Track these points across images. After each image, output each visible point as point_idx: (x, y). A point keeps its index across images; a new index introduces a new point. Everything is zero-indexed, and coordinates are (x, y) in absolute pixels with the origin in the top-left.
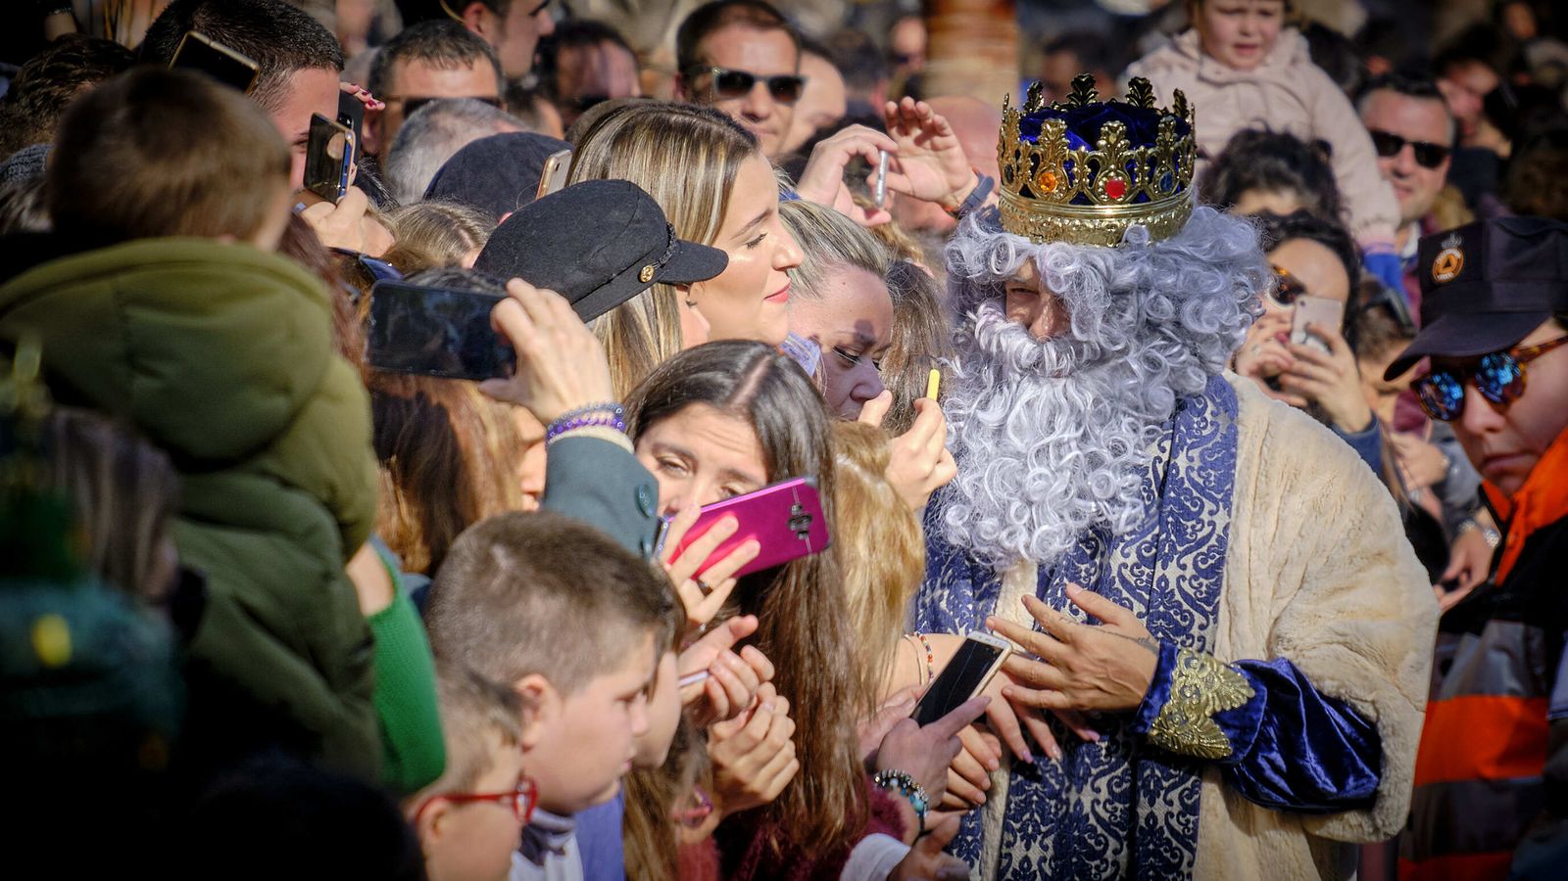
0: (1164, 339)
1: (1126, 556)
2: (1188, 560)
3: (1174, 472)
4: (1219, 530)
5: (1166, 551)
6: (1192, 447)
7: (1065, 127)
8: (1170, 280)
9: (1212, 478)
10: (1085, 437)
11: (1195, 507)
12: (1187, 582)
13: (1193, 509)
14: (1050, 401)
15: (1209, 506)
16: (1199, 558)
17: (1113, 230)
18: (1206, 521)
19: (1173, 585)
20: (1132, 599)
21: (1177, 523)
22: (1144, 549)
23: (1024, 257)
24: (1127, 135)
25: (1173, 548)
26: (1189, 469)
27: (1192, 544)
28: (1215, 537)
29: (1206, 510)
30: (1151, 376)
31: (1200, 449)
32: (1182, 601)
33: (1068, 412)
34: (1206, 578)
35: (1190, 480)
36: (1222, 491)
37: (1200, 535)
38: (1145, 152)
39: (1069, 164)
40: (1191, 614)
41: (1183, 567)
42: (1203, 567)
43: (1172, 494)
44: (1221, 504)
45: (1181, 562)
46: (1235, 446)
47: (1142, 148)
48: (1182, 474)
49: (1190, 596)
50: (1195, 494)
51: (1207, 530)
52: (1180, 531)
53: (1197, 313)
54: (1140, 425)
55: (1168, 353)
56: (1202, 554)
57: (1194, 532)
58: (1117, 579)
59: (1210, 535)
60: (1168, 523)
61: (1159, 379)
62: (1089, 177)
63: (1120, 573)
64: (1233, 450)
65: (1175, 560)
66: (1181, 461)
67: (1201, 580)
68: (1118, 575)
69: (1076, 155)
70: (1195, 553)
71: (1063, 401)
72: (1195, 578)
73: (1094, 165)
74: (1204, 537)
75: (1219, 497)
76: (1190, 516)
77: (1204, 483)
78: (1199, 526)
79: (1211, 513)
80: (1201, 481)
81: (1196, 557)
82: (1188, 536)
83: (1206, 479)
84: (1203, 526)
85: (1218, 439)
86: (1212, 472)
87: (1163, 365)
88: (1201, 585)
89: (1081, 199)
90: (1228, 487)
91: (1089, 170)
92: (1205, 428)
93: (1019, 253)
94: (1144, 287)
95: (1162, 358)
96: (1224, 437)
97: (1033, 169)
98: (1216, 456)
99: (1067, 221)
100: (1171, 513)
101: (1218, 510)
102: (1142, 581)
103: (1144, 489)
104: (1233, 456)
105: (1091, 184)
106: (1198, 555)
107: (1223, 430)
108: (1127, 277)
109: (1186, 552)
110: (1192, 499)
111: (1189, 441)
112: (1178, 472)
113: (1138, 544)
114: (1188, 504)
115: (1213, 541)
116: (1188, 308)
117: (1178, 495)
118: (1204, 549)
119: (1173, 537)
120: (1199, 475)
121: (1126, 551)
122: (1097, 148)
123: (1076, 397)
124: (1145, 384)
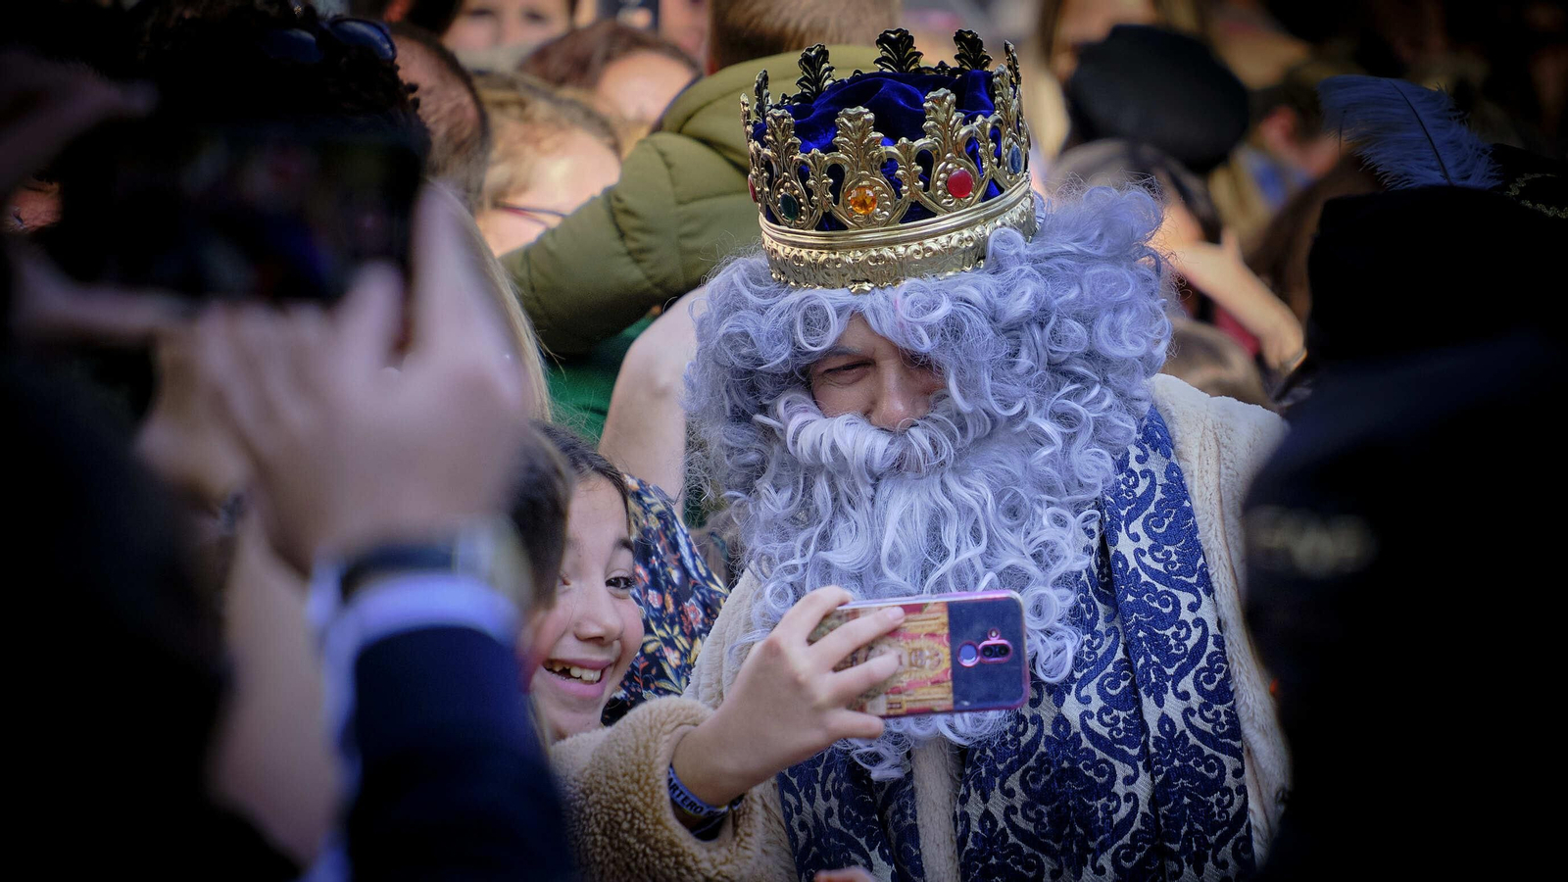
0: (1073, 382)
1: (1087, 700)
2: (1187, 684)
3: (1120, 565)
4: (1213, 629)
5: (1154, 680)
6: (1130, 519)
7: (871, 116)
8: (1073, 294)
9: (1174, 558)
10: (990, 552)
11: (1168, 607)
12: (1197, 715)
13: (1165, 610)
14: (927, 506)
15: (1185, 598)
16: (1201, 678)
17: (971, 245)
18: (1190, 622)
19: (1180, 725)
20: (1111, 760)
21: (1152, 637)
22: (1108, 685)
23: (846, 315)
24: (959, 106)
25: (1160, 672)
26: (1139, 553)
27: (1184, 661)
28: (1211, 640)
29: (1184, 605)
30: (1069, 439)
31: (1141, 519)
32: (1199, 743)
33: (955, 517)
34: (1222, 703)
35: (1146, 568)
36: (1194, 571)
37: (1190, 644)
38: (984, 123)
39: (888, 166)
40: (1217, 759)
41: (1185, 696)
42: (1211, 687)
43: (1130, 598)
44: (1200, 590)
45: (1179, 690)
46: (1186, 497)
47: (980, 119)
48: (1133, 564)
49: (1208, 733)
50: (1160, 588)
51: (1196, 633)
52: (1159, 645)
53: (1114, 331)
54: (1068, 515)
55: (1085, 400)
56: (1203, 670)
57: (1181, 642)
58: (1083, 736)
59: (1203, 640)
60: (1140, 640)
61: (1084, 438)
62: (921, 179)
63: (1085, 726)
64: (1187, 504)
65: (1170, 690)
66: (1124, 546)
67: (1216, 707)
68: (1083, 729)
69: (896, 151)
70: (1193, 672)
71: (947, 504)
72: (1205, 706)
73: (926, 159)
74: (1195, 646)
75: (1193, 580)
76: (1165, 621)
77: (1165, 568)
78: (1183, 633)
79: (1193, 608)
80: (1160, 567)
81: (1197, 677)
82: (1174, 651)
83: (1166, 561)
84: (1189, 630)
85: (1159, 495)
86: (1171, 549)
87: (1084, 419)
88: (1217, 714)
89: (918, 212)
90: (1201, 561)
91: (920, 168)
92: (1136, 485)
93: (840, 311)
94: (1040, 317)
95: (1080, 408)
96: (1166, 489)
97: (836, 189)
98: (1167, 522)
99: (901, 249)
100: (1139, 625)
101: (1200, 601)
102: (1119, 731)
103: (1082, 598)
104: (1189, 513)
105: (926, 188)
106: (1198, 673)
107: (1161, 479)
108: (1019, 305)
109: (1181, 673)
110: (1158, 596)
111: (1123, 513)
112: (1126, 564)
113: (1097, 680)
114: (1156, 605)
115: (1211, 647)
116: (1102, 329)
117: (1138, 595)
118: (1203, 663)
119: (1154, 658)
120: (1155, 559)
121: (1083, 693)
122: (923, 134)
123: (967, 496)
124: (1066, 452)
